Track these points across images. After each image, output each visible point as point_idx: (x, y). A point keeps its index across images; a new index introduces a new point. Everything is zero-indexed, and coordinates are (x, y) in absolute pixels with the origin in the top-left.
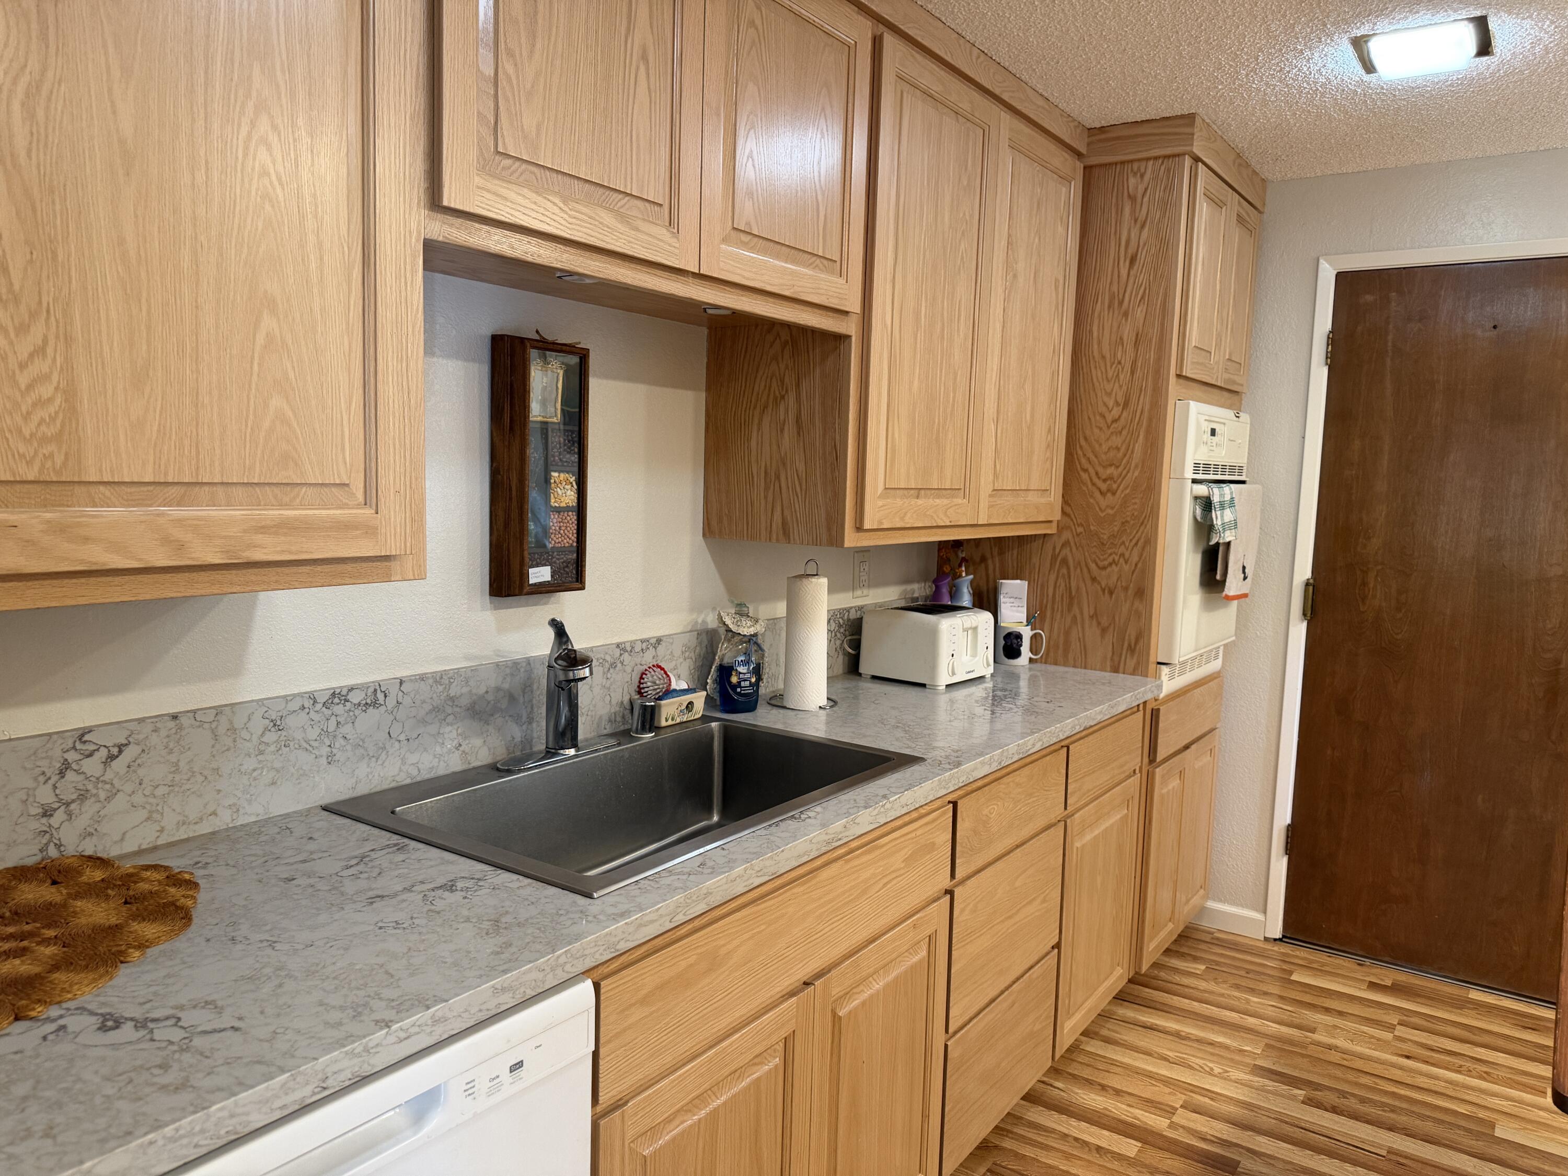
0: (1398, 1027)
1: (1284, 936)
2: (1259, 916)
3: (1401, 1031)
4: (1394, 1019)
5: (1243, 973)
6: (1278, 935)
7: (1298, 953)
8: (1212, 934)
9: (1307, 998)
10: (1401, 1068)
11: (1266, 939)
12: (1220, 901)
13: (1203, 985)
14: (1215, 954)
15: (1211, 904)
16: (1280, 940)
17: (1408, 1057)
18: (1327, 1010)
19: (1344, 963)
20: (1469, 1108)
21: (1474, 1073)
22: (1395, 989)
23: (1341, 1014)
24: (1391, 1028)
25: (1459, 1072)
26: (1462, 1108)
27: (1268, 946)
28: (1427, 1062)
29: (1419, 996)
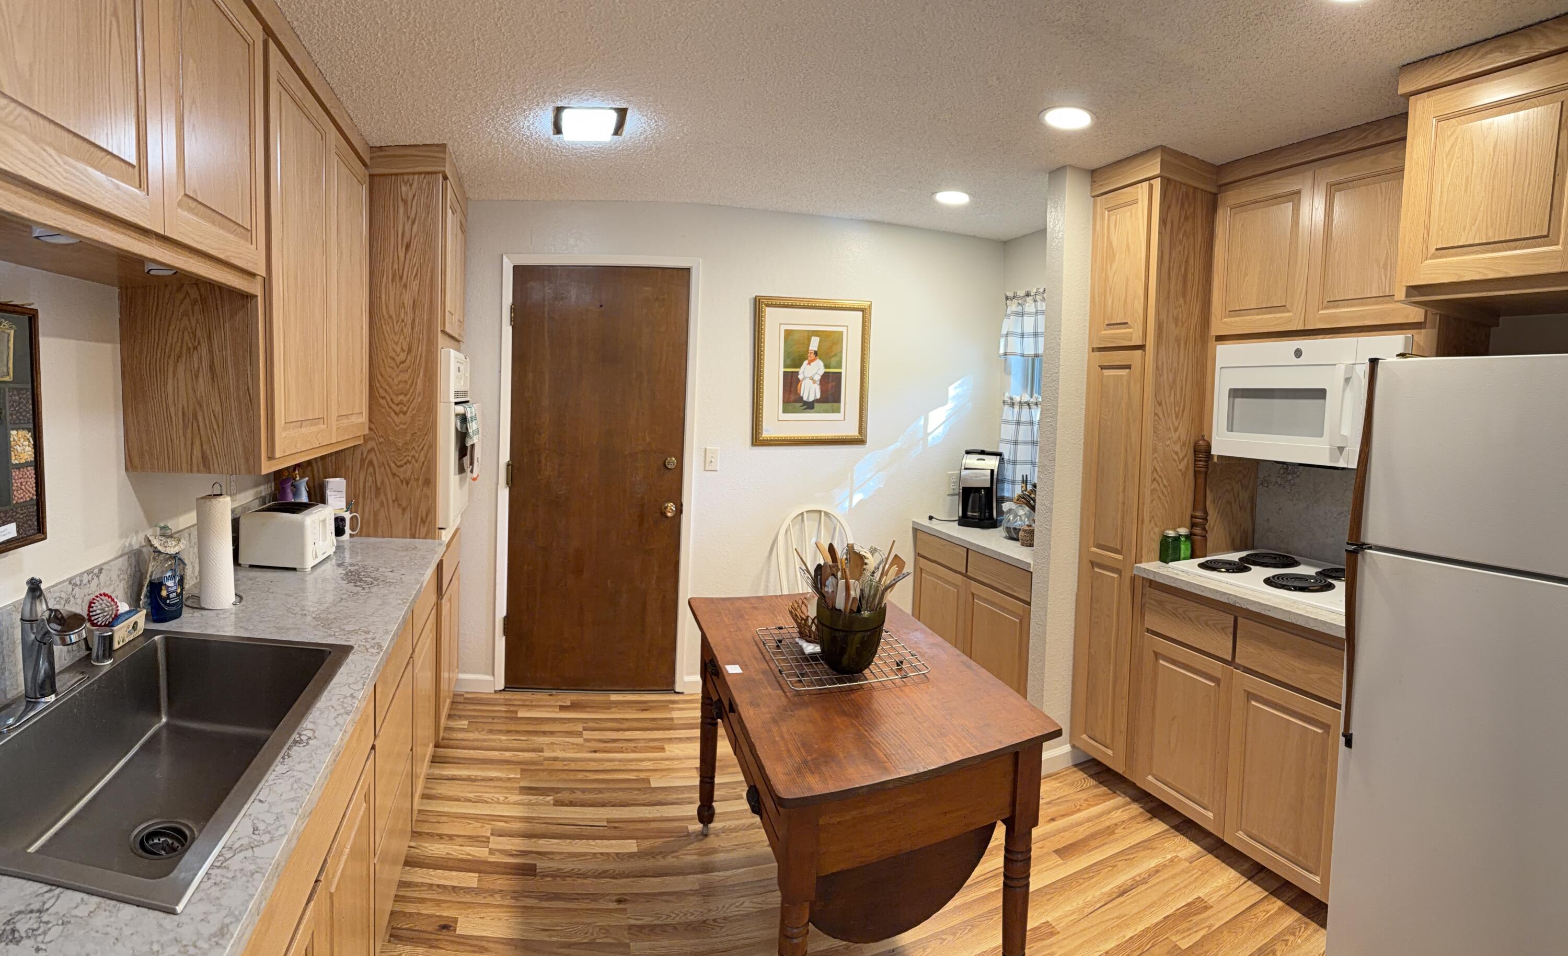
0: (584, 732)
1: (505, 687)
2: (490, 678)
3: (587, 735)
4: (579, 728)
5: (490, 720)
6: (502, 687)
7: (515, 697)
8: (463, 695)
9: (531, 728)
10: (594, 760)
11: (496, 692)
12: (465, 672)
13: (471, 736)
14: (469, 710)
15: (462, 676)
16: (504, 690)
17: (595, 752)
18: (544, 733)
19: (541, 696)
20: (635, 774)
21: (629, 750)
22: (574, 706)
23: (552, 733)
24: (580, 734)
25: (622, 752)
26: (632, 776)
27: (498, 696)
28: (605, 752)
29: (586, 707)
